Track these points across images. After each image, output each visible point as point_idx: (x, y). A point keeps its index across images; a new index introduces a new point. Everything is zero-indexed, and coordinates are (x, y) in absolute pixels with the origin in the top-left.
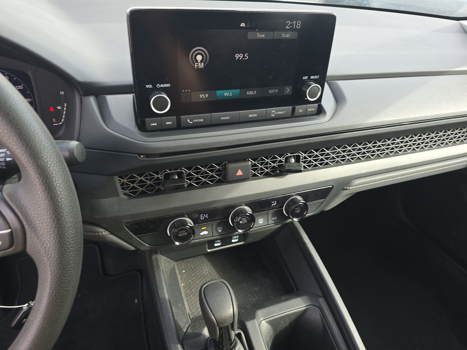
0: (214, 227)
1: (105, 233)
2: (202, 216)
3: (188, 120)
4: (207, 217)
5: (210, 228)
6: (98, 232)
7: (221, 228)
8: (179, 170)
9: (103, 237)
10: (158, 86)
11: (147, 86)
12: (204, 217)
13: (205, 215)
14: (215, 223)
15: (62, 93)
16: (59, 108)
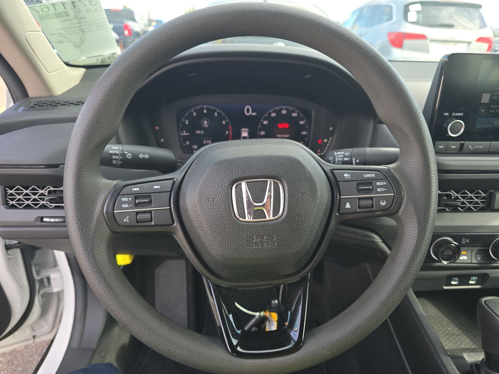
0: (474, 253)
1: (378, 239)
2: (464, 240)
3: (470, 146)
4: (468, 242)
5: (470, 254)
6: (374, 238)
7: (480, 255)
8: (448, 193)
9: (375, 243)
10: (454, 114)
11: (445, 114)
12: (465, 241)
13: (466, 240)
14: (475, 249)
15: (331, 129)
16: (325, 141)
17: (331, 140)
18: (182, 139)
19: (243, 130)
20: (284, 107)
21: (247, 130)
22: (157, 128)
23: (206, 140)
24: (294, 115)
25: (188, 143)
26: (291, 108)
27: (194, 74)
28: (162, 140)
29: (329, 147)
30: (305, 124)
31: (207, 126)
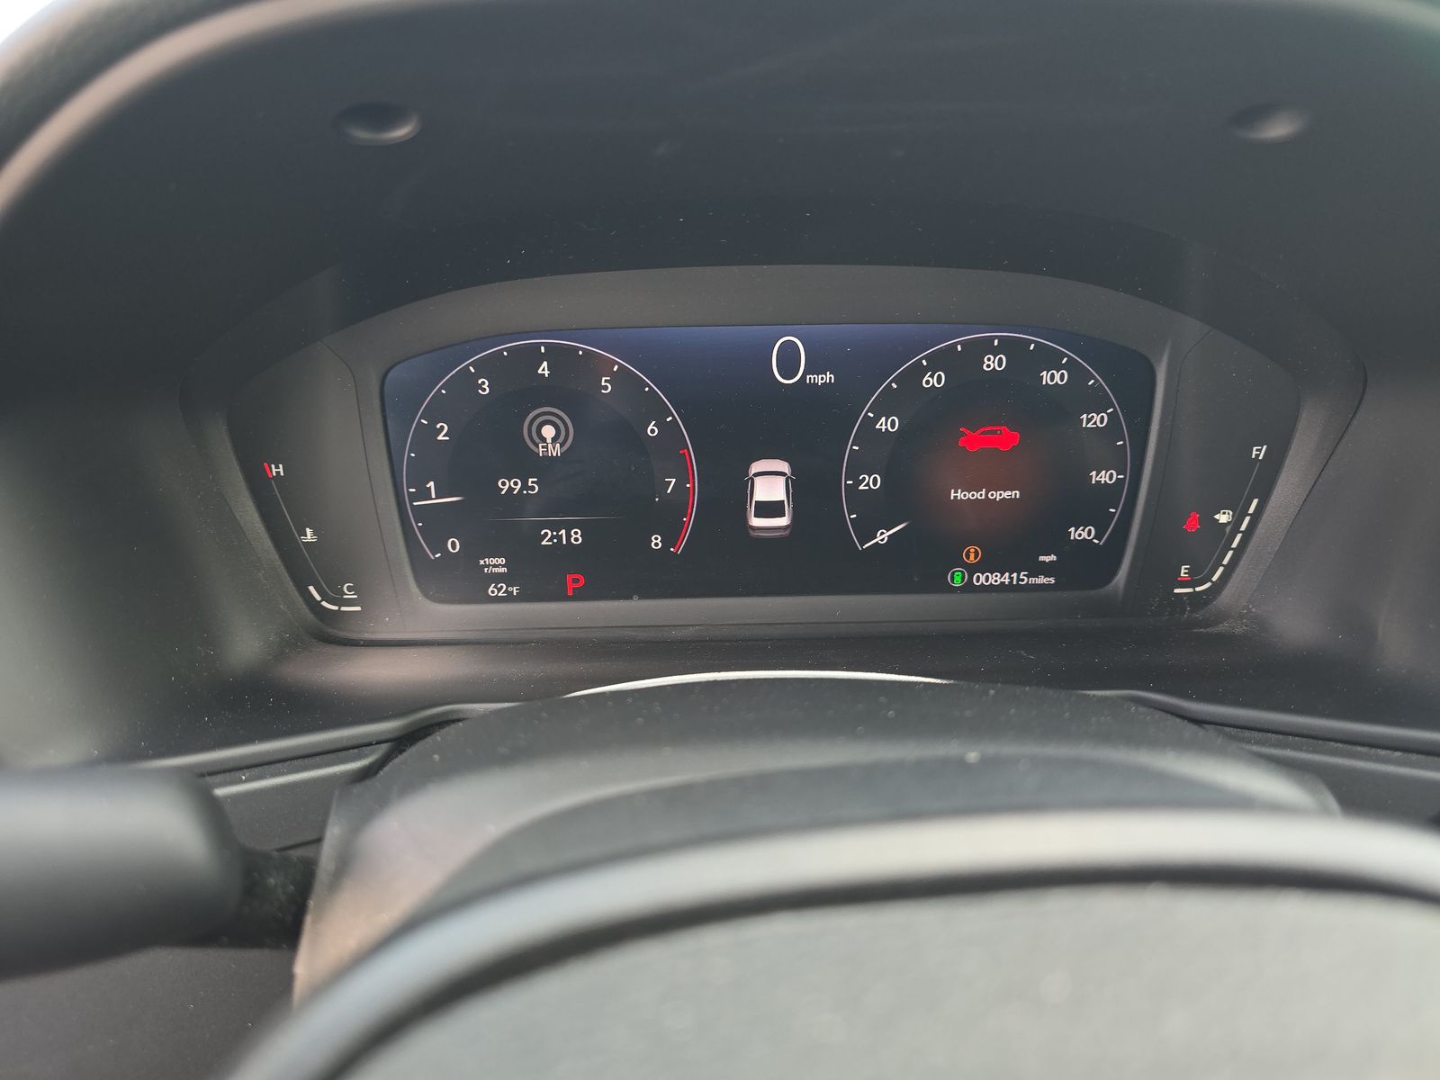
15: (1259, 452)
16: (1223, 518)
17: (1256, 518)
18: (417, 526)
19: (756, 467)
20: (996, 336)
21: (784, 466)
22: (277, 470)
23: (555, 527)
24: (1054, 378)
25: (454, 545)
26: (1034, 341)
27: (402, 132)
28: (310, 536)
29: (1239, 552)
30: (1113, 428)
31: (556, 451)
